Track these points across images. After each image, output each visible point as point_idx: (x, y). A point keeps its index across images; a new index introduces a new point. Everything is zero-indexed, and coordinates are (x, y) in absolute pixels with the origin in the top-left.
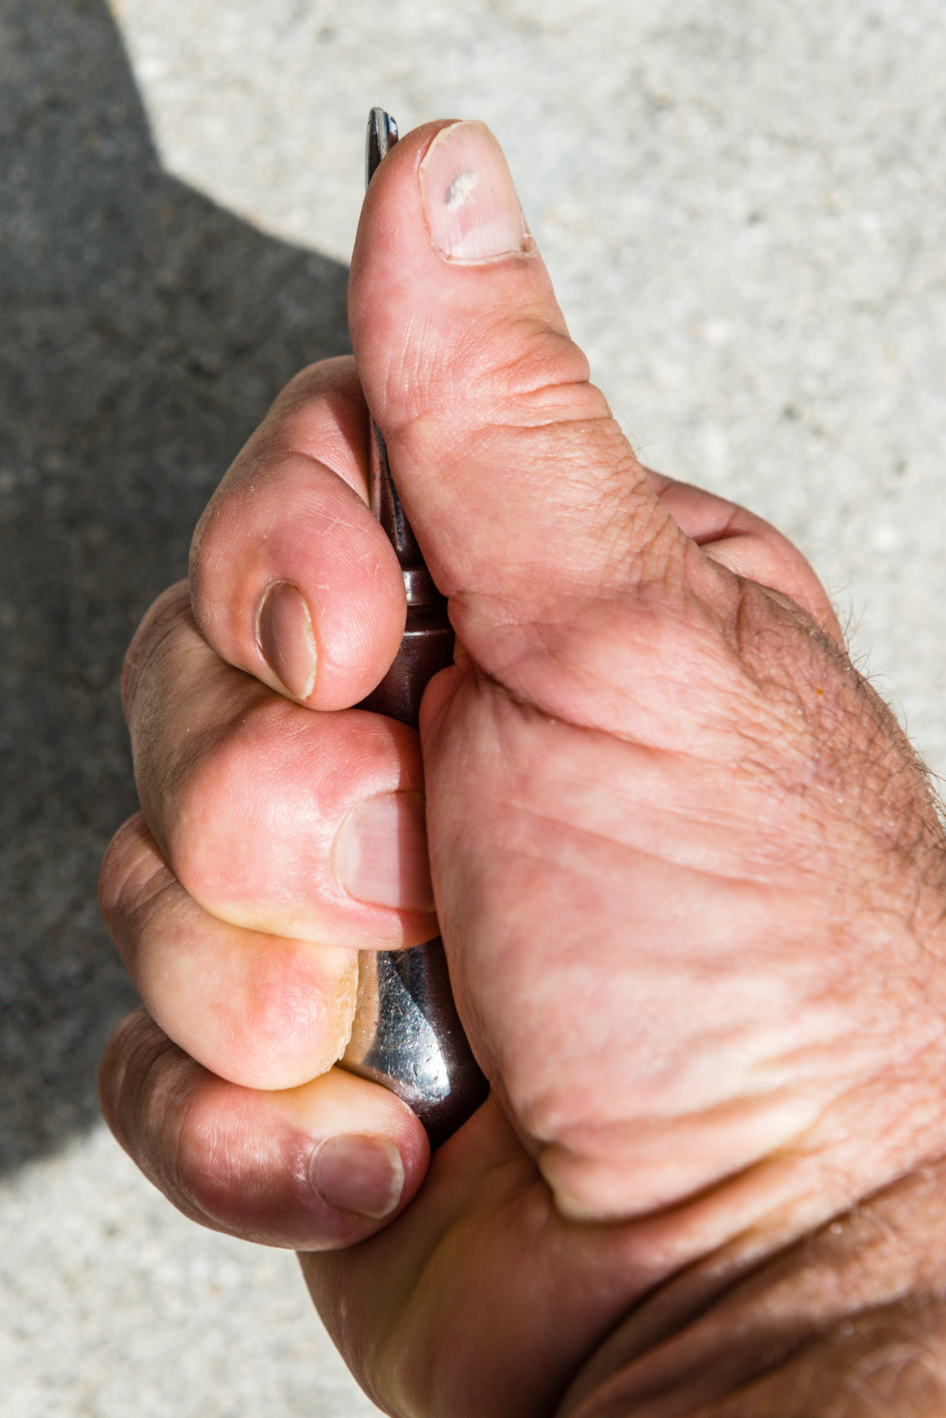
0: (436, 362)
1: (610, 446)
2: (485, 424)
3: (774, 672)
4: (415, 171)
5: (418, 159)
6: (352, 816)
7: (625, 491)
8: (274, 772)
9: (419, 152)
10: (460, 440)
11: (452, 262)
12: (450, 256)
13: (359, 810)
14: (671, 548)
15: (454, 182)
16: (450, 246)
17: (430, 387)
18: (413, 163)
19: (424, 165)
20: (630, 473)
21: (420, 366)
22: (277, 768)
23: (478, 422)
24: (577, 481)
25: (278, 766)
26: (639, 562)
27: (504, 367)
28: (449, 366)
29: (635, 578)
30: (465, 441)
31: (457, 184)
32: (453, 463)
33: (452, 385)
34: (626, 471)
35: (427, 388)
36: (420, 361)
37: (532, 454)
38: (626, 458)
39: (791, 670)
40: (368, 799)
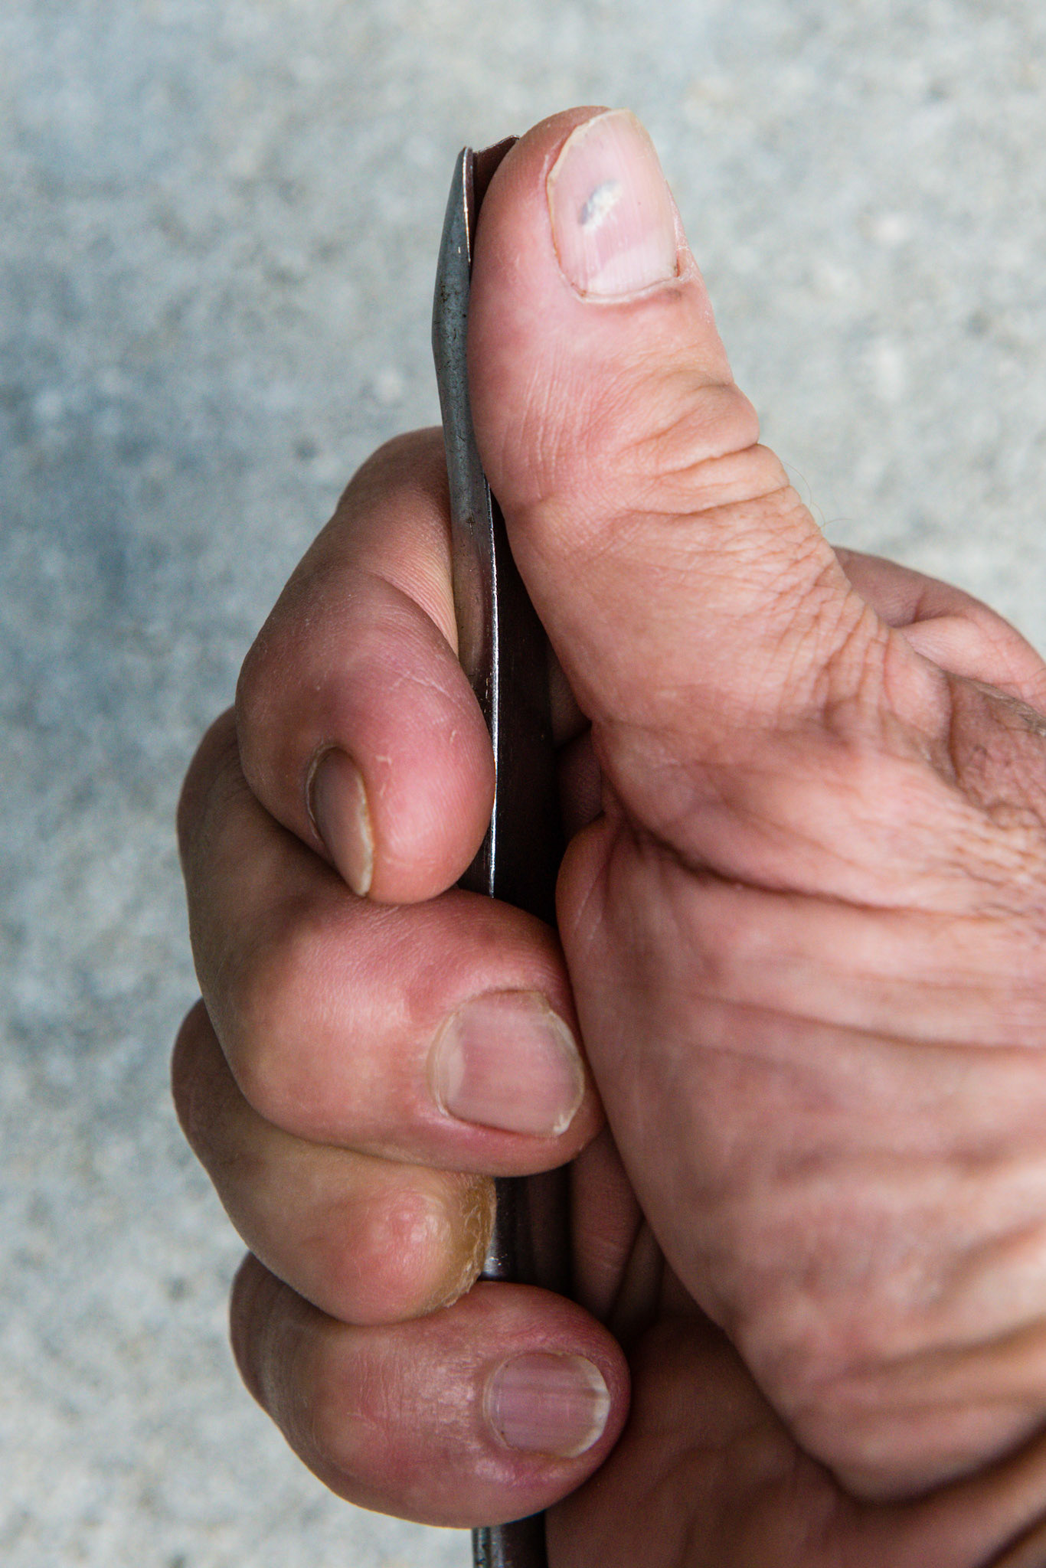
0: (564, 431)
1: (786, 529)
2: (628, 510)
3: (1003, 792)
4: (541, 182)
5: (546, 166)
6: (452, 1021)
7: (807, 586)
8: (355, 968)
9: (547, 157)
10: (595, 531)
11: (587, 300)
12: (585, 292)
13: (461, 1014)
14: (867, 652)
15: (591, 197)
16: (586, 279)
17: (557, 464)
18: (539, 172)
19: (554, 174)
20: (812, 560)
21: (544, 436)
22: (358, 963)
23: (617, 508)
24: (745, 580)
25: (359, 960)
26: (826, 679)
27: (651, 438)
28: (581, 437)
29: (821, 699)
30: (601, 532)
31: (596, 199)
32: (586, 559)
33: (585, 462)
34: (807, 557)
35: (554, 464)
36: (545, 429)
37: (689, 549)
38: (808, 539)
39: (1025, 785)
40: (473, 1000)
